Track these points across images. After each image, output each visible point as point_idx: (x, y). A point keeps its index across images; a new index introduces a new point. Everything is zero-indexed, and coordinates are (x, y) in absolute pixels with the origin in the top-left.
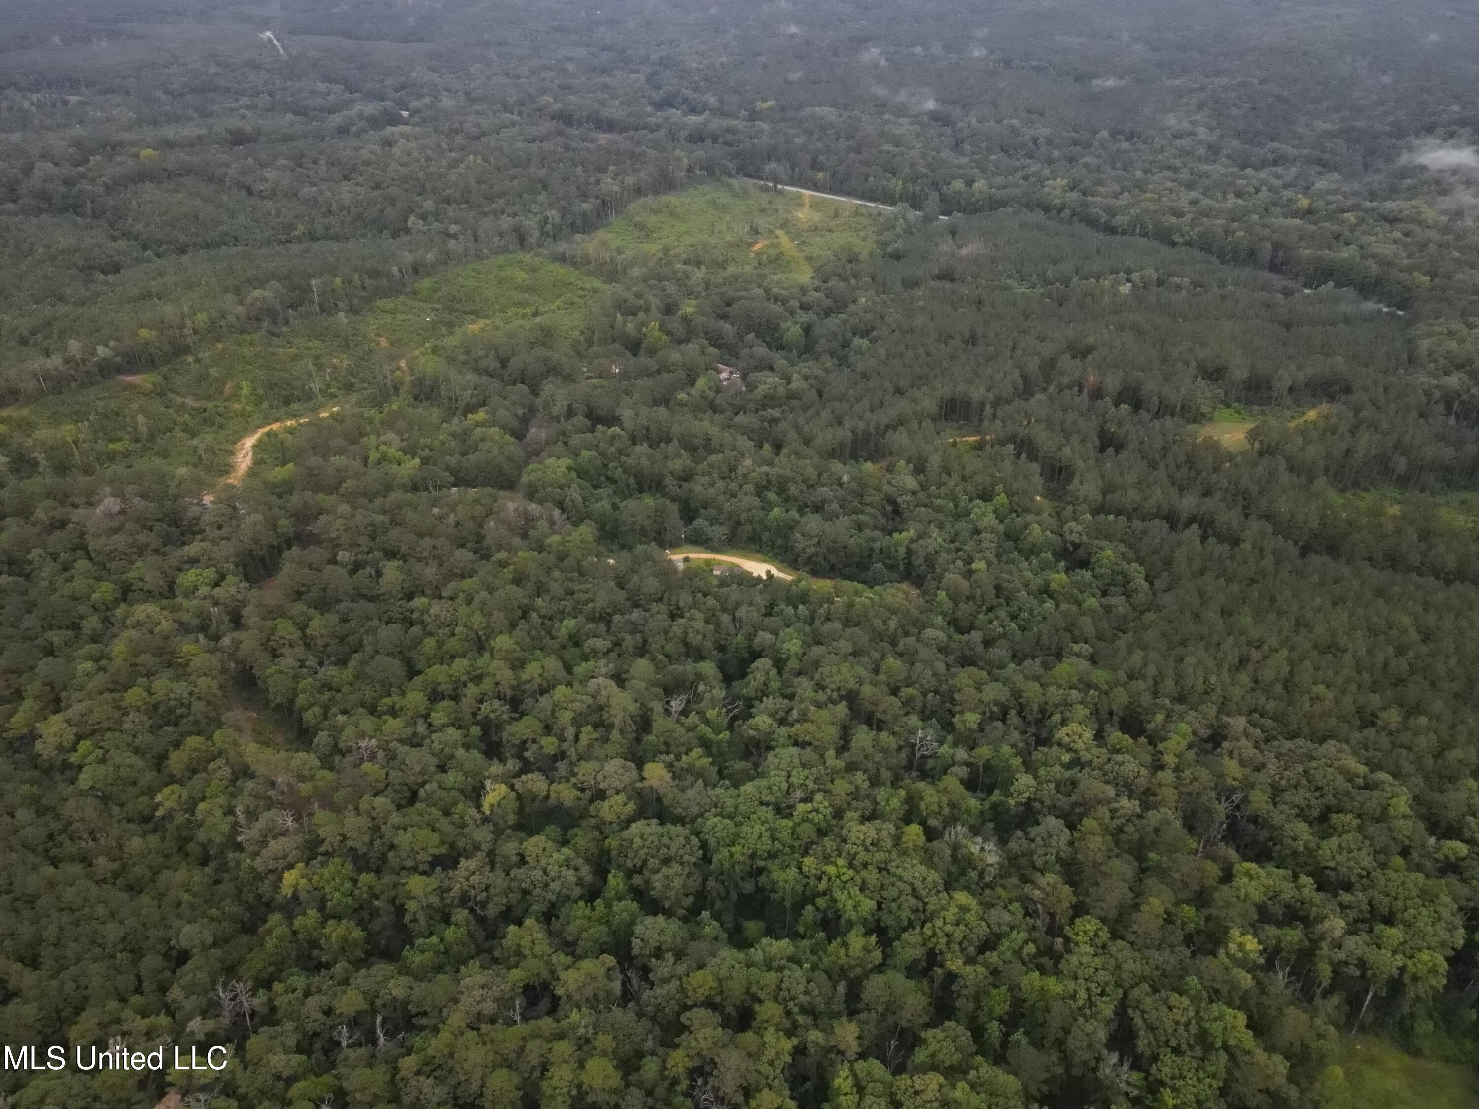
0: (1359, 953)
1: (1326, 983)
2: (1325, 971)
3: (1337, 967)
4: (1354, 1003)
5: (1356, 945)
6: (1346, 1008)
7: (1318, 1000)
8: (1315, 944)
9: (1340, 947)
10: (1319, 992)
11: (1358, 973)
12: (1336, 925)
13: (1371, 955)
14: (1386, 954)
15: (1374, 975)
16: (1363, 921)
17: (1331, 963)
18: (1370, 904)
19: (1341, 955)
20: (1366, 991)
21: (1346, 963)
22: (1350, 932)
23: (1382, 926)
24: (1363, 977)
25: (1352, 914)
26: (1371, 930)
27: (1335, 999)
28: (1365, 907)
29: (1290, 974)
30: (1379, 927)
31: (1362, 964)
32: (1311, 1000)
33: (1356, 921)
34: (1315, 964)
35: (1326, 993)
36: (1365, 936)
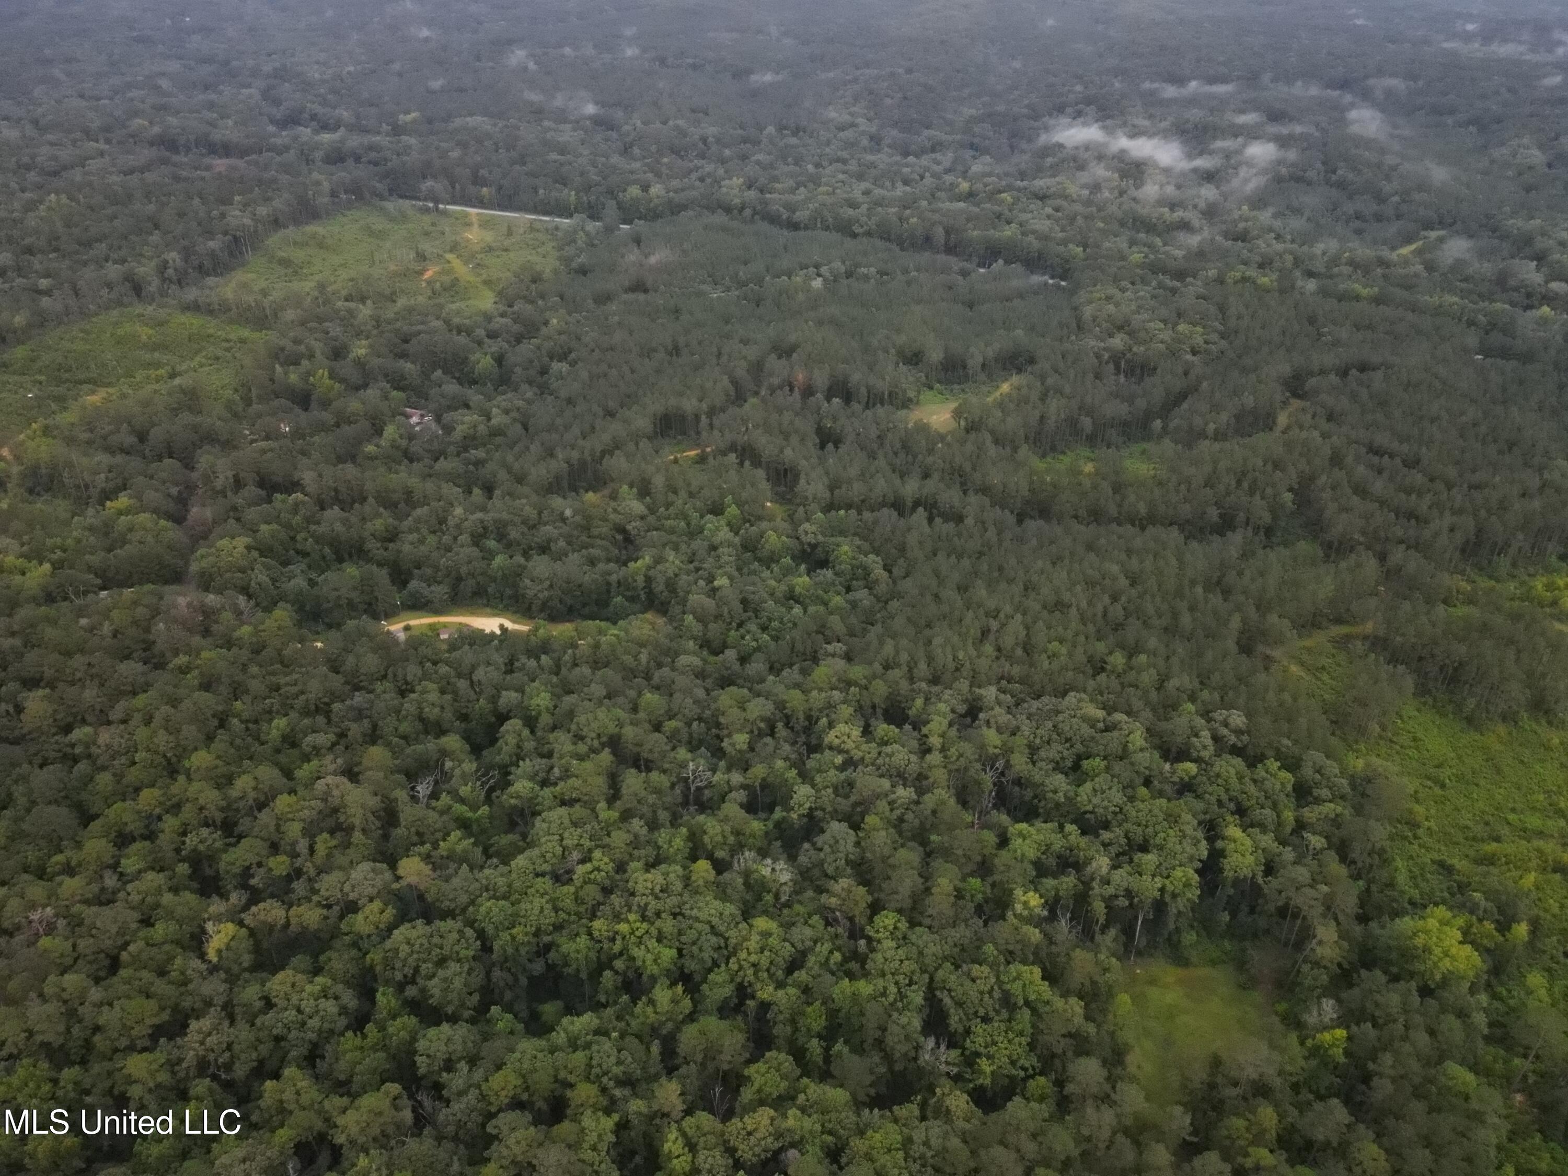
0: (1125, 884)
1: (1102, 920)
2: (1099, 908)
3: (1109, 901)
4: (1128, 931)
5: (1121, 877)
6: (1123, 938)
7: (1098, 937)
8: (1087, 885)
9: (1108, 883)
10: (1097, 929)
11: (1127, 903)
12: (1102, 863)
13: (1135, 883)
14: (1147, 878)
15: (1141, 901)
16: (1123, 854)
17: (1104, 899)
18: (1126, 836)
19: (1110, 890)
20: (1136, 918)
21: (1116, 896)
22: (1115, 867)
23: (1140, 855)
24: (1131, 905)
25: (1113, 850)
26: (1131, 861)
27: (1112, 932)
28: (1123, 841)
29: (1071, 920)
30: (1138, 856)
31: (1129, 894)
32: (1092, 939)
33: (1118, 855)
34: (1090, 904)
35: (1104, 929)
36: (1127, 868)
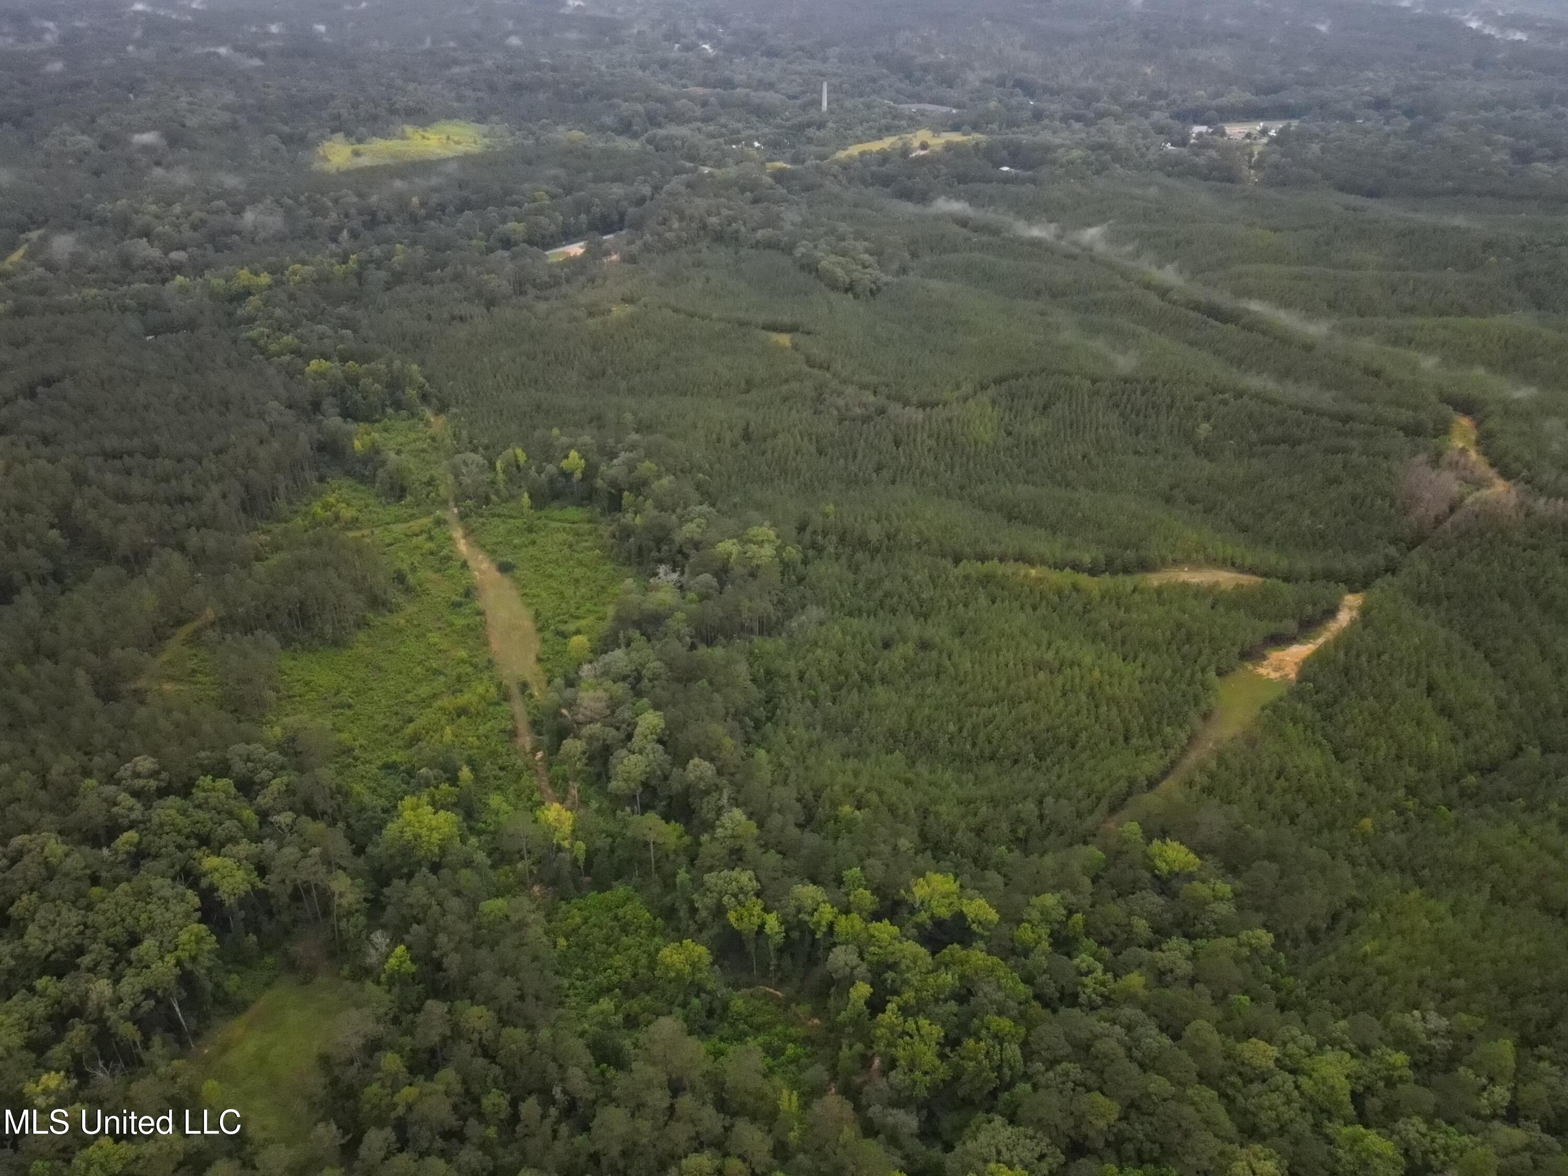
0: (138, 988)
1: (138, 1038)
2: (128, 1031)
3: (134, 1017)
4: (173, 1026)
5: (131, 984)
6: (171, 1036)
7: (146, 1056)
8: (101, 1021)
9: (121, 1001)
10: (140, 1049)
11: (152, 1003)
12: (102, 987)
13: (146, 979)
14: (157, 966)
15: (165, 990)
16: (117, 963)
17: (127, 1019)
18: (108, 944)
19: (128, 1004)
20: (171, 1007)
21: (138, 1006)
22: (117, 982)
23: (134, 951)
24: (158, 1001)
25: (104, 968)
26: (130, 963)
27: (157, 1040)
28: (108, 951)
29: (106, 1065)
30: (134, 954)
31: (148, 993)
32: (141, 1063)
33: (112, 968)
34: (114, 1035)
35: (146, 1046)
36: (130, 971)
